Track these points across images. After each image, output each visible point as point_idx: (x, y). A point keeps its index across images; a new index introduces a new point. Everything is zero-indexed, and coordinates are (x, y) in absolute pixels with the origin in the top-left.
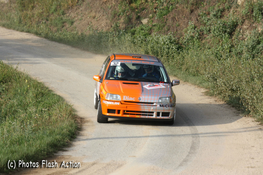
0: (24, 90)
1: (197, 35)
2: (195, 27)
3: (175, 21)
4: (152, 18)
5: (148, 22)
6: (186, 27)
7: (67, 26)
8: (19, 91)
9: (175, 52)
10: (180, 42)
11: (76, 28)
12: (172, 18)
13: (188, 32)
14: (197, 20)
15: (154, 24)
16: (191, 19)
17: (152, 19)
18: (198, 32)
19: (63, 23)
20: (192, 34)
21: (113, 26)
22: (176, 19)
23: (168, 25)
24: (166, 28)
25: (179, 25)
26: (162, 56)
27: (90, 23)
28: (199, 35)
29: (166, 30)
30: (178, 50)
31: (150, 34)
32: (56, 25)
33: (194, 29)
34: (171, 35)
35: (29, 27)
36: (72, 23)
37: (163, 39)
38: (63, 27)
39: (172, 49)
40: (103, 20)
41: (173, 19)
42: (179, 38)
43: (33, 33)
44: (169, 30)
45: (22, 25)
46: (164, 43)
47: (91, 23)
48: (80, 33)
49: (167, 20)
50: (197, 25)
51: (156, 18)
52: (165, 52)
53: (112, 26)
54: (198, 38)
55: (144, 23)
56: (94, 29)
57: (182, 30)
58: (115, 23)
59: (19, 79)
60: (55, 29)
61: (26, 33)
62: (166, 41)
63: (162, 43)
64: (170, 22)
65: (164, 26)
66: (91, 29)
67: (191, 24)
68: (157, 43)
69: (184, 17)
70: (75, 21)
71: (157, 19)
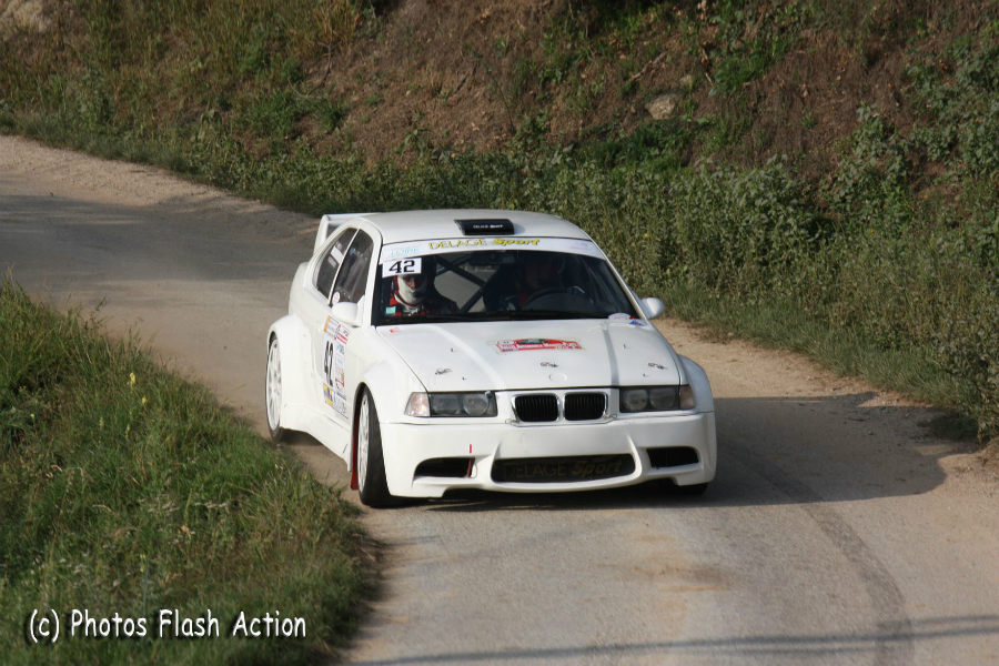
0: (124, 421)
1: (896, 166)
2: (888, 131)
3: (798, 104)
4: (695, 89)
5: (677, 112)
6: (848, 130)
7: (315, 132)
8: (102, 423)
9: (796, 244)
10: (821, 197)
11: (352, 138)
12: (783, 89)
13: (858, 151)
14: (898, 97)
15: (701, 121)
16: (867, 92)
17: (695, 97)
18: (900, 150)
19: (298, 117)
20: (873, 161)
21: (518, 128)
22: (800, 93)
23: (765, 120)
24: (755, 136)
25: (815, 123)
26: (739, 262)
27: (415, 117)
28: (907, 165)
29: (758, 142)
30: (812, 234)
31: (685, 165)
32: (267, 128)
33: (884, 139)
34: (780, 166)
35: (144, 136)
36: (337, 117)
37: (743, 185)
38: (296, 134)
39: (786, 227)
40: (475, 102)
41: (790, 93)
42: (817, 180)
43: (161, 164)
44: (768, 144)
45: (115, 129)
46: (751, 203)
47: (422, 115)
48: (371, 164)
49: (759, 98)
50: (896, 120)
51: (712, 93)
52: (752, 242)
53: (513, 131)
54: (900, 179)
55: (656, 117)
56: (435, 142)
57: (827, 145)
58: (527, 118)
59: (100, 370)
60: (261, 144)
61: (130, 166)
62: (760, 195)
63: (742, 202)
64: (773, 108)
65: (747, 127)
66: (422, 145)
67: (870, 114)
68: (718, 202)
69: (839, 87)
70: (348, 110)
71: (717, 97)
